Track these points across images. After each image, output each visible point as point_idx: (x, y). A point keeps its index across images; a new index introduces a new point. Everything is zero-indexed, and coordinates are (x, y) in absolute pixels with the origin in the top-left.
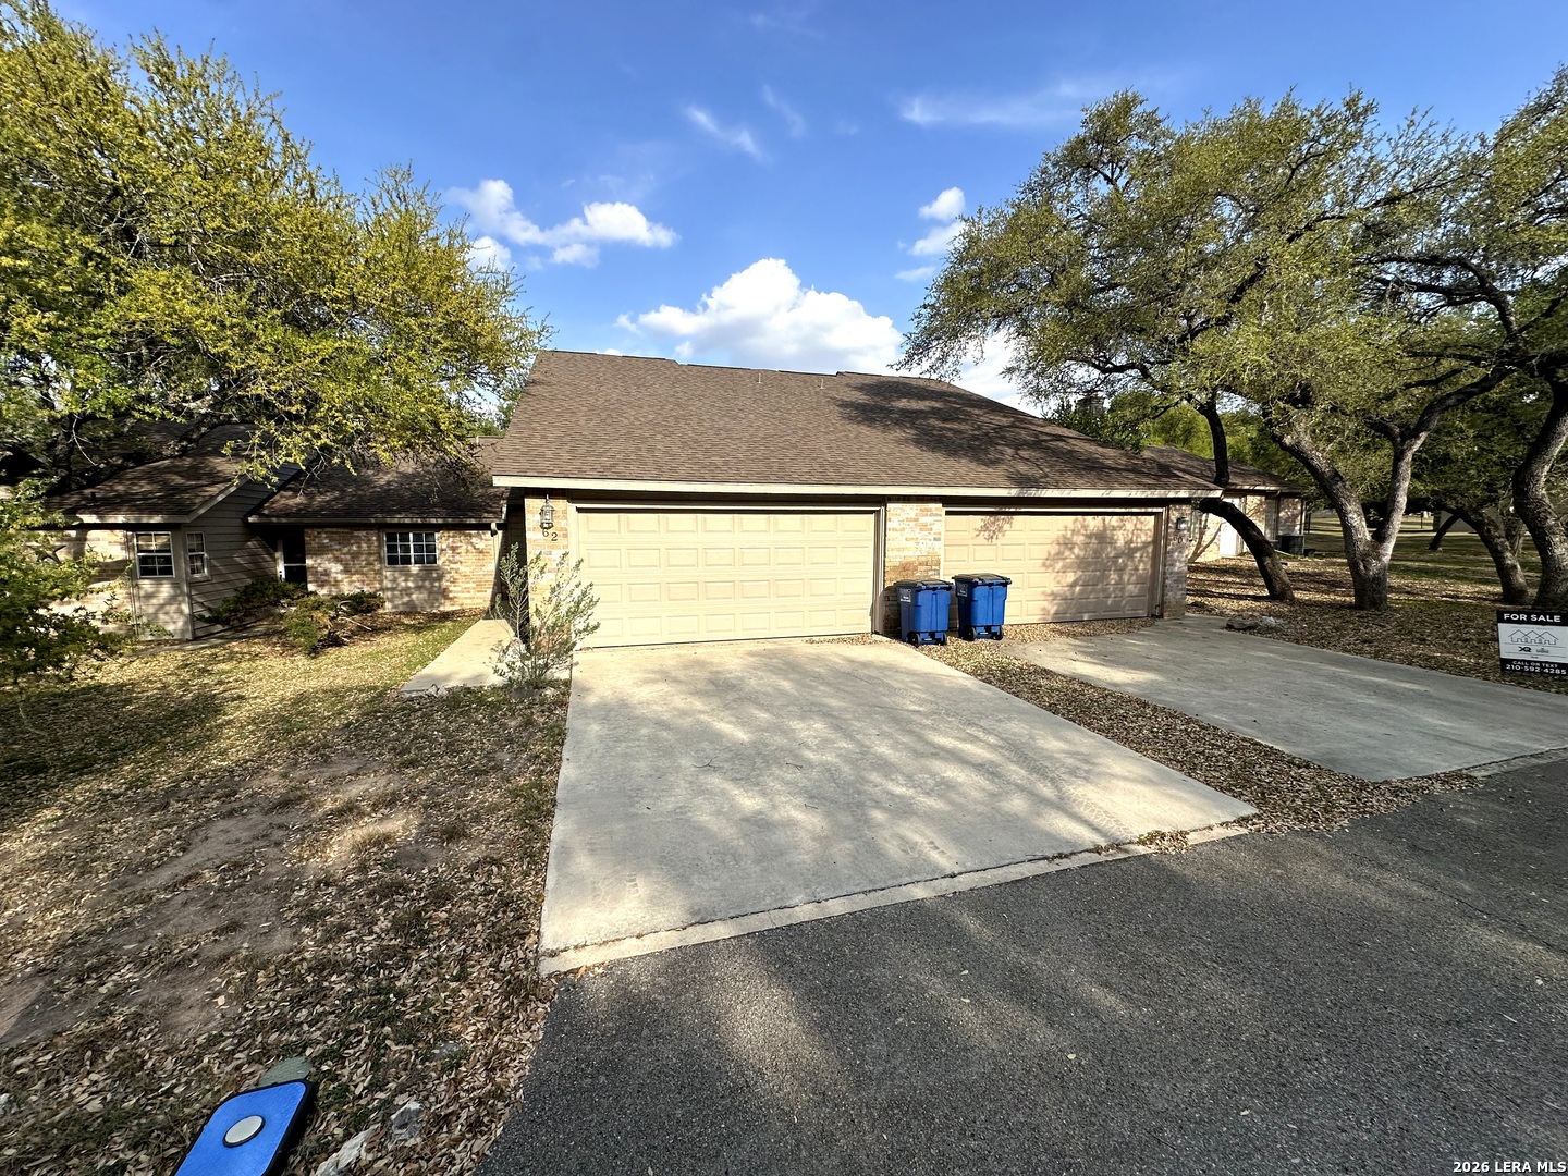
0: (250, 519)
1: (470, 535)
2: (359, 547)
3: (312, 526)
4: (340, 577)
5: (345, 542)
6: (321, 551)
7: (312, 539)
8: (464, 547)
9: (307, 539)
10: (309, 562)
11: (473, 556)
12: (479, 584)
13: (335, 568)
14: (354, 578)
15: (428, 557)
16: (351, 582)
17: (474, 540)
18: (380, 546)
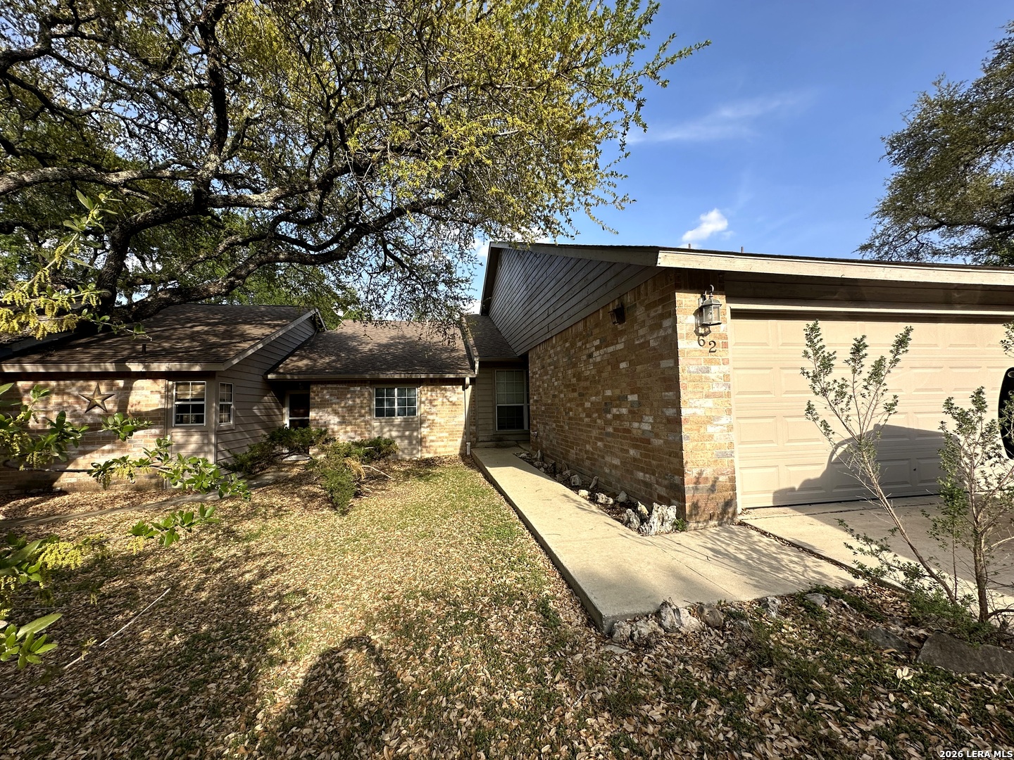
0: (270, 376)
1: (445, 390)
2: (354, 401)
3: (317, 382)
4: (336, 428)
5: (342, 397)
6: (323, 405)
7: (317, 393)
8: (440, 399)
9: (312, 395)
10: (312, 415)
11: (447, 407)
12: (451, 433)
13: (334, 420)
14: (349, 428)
15: (409, 408)
16: (346, 432)
17: (448, 394)
18: (370, 400)
